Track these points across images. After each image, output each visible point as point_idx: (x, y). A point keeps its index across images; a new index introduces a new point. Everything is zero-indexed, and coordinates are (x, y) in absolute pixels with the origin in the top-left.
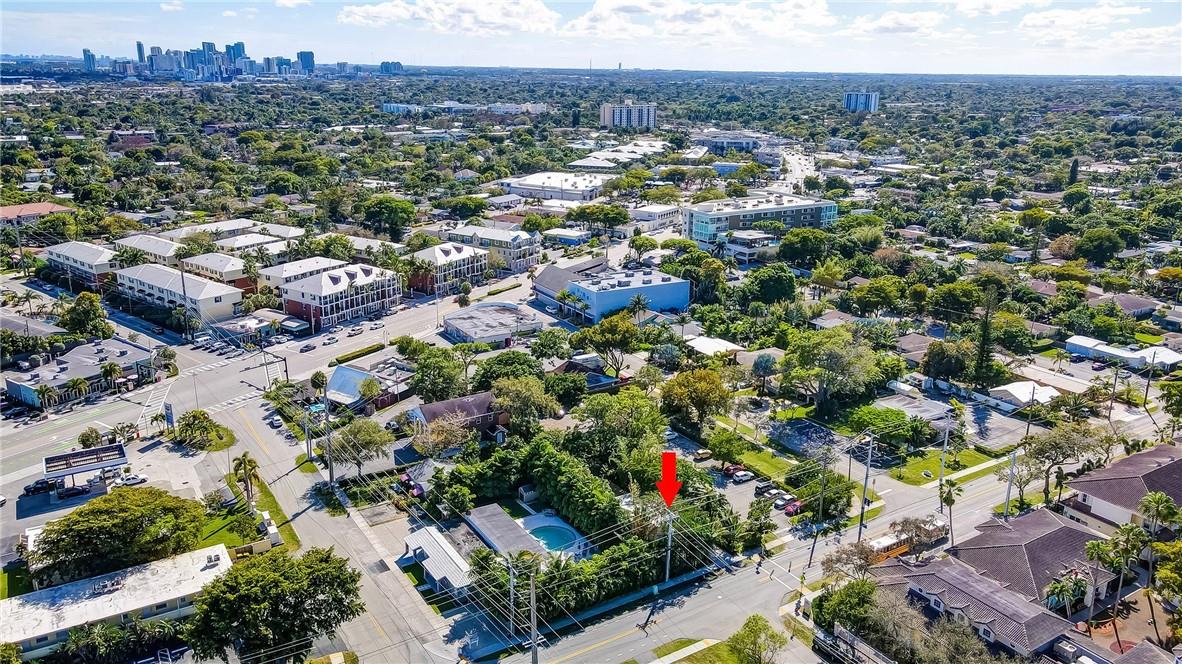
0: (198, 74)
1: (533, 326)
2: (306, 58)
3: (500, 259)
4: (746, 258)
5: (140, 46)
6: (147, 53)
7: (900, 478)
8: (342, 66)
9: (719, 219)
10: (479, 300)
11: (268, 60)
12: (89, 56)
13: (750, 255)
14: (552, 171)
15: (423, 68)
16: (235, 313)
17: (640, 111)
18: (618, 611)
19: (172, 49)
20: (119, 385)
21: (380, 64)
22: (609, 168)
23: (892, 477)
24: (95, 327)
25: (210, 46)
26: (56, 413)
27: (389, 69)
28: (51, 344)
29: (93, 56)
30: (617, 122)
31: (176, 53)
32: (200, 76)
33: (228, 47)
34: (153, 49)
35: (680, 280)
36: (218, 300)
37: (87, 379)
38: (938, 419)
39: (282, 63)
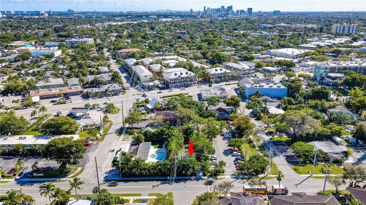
0: (216, 15)
1: (225, 96)
2: (250, 10)
3: (235, 74)
4: (331, 84)
5: (205, 7)
6: (206, 9)
7: (295, 170)
8: (260, 12)
9: (326, 68)
10: (221, 86)
11: (238, 11)
12: (191, 10)
13: (333, 83)
14: (292, 48)
15: (285, 12)
16: (150, 80)
17: (349, 27)
18: (152, 180)
19: (212, 8)
20: (109, 95)
21: (273, 11)
22: (313, 48)
23: (293, 168)
24: (117, 80)
25: (223, 7)
26: (92, 99)
27: (275, 13)
28: (105, 83)
29: (192, 10)
30: (338, 31)
31: (213, 9)
32: (216, 16)
33: (228, 7)
34: (208, 8)
35: (285, 88)
36: (146, 76)
37: (101, 92)
38: (336, 153)
39: (242, 11)
